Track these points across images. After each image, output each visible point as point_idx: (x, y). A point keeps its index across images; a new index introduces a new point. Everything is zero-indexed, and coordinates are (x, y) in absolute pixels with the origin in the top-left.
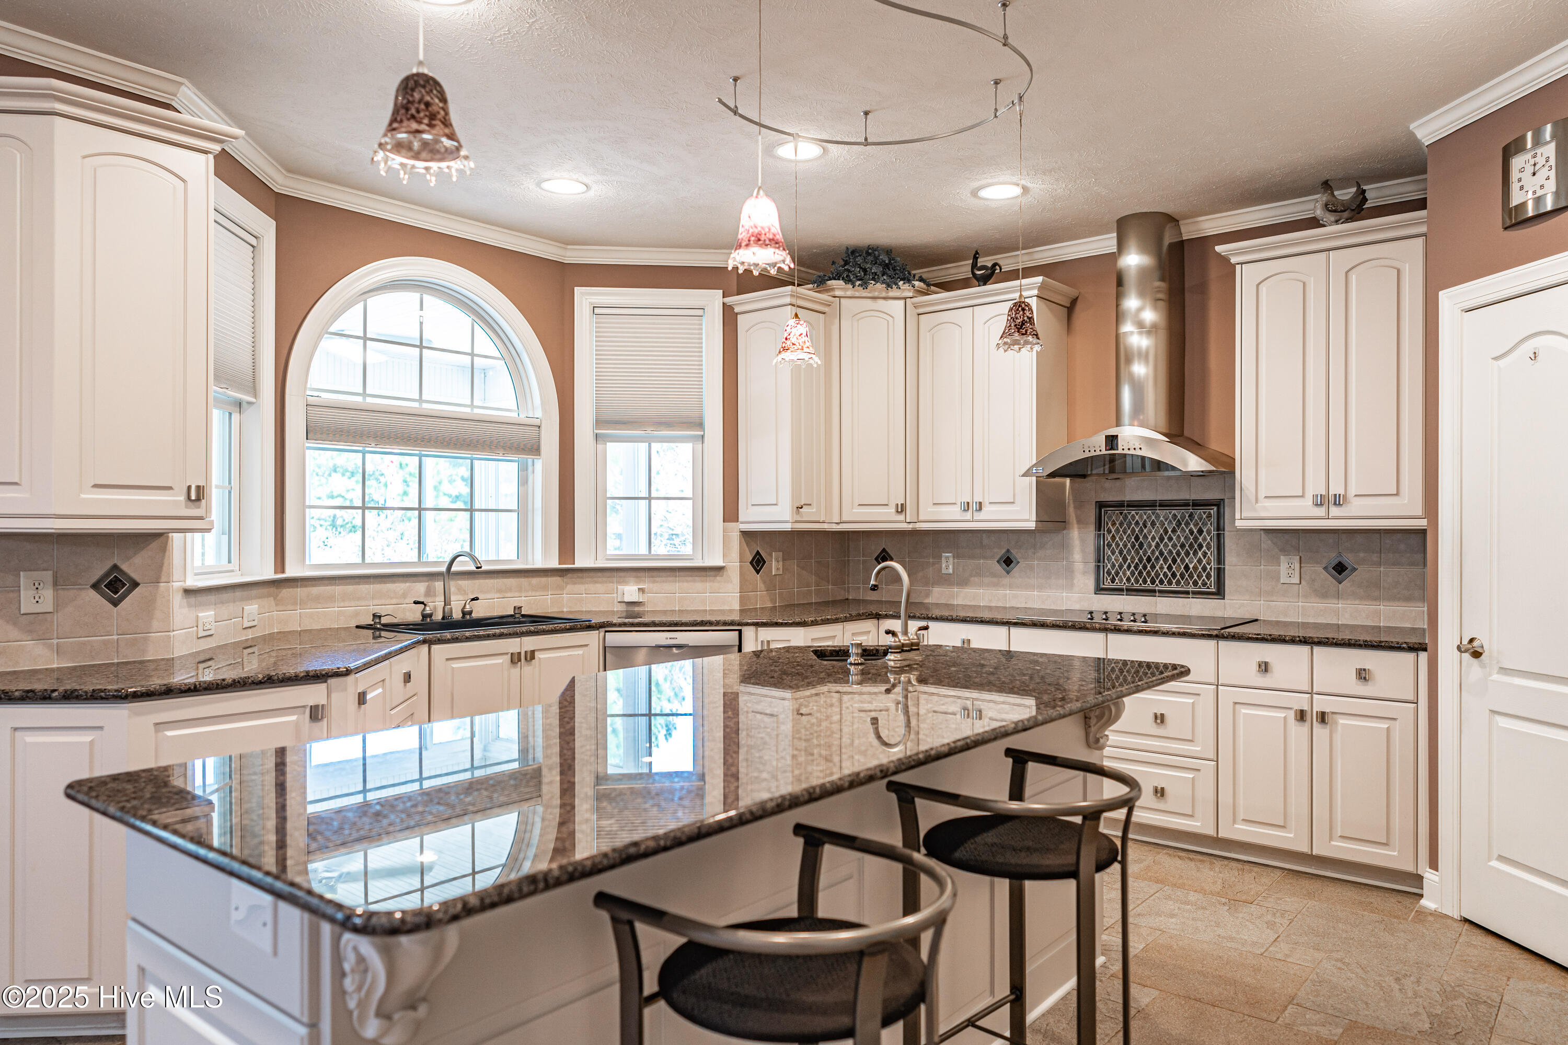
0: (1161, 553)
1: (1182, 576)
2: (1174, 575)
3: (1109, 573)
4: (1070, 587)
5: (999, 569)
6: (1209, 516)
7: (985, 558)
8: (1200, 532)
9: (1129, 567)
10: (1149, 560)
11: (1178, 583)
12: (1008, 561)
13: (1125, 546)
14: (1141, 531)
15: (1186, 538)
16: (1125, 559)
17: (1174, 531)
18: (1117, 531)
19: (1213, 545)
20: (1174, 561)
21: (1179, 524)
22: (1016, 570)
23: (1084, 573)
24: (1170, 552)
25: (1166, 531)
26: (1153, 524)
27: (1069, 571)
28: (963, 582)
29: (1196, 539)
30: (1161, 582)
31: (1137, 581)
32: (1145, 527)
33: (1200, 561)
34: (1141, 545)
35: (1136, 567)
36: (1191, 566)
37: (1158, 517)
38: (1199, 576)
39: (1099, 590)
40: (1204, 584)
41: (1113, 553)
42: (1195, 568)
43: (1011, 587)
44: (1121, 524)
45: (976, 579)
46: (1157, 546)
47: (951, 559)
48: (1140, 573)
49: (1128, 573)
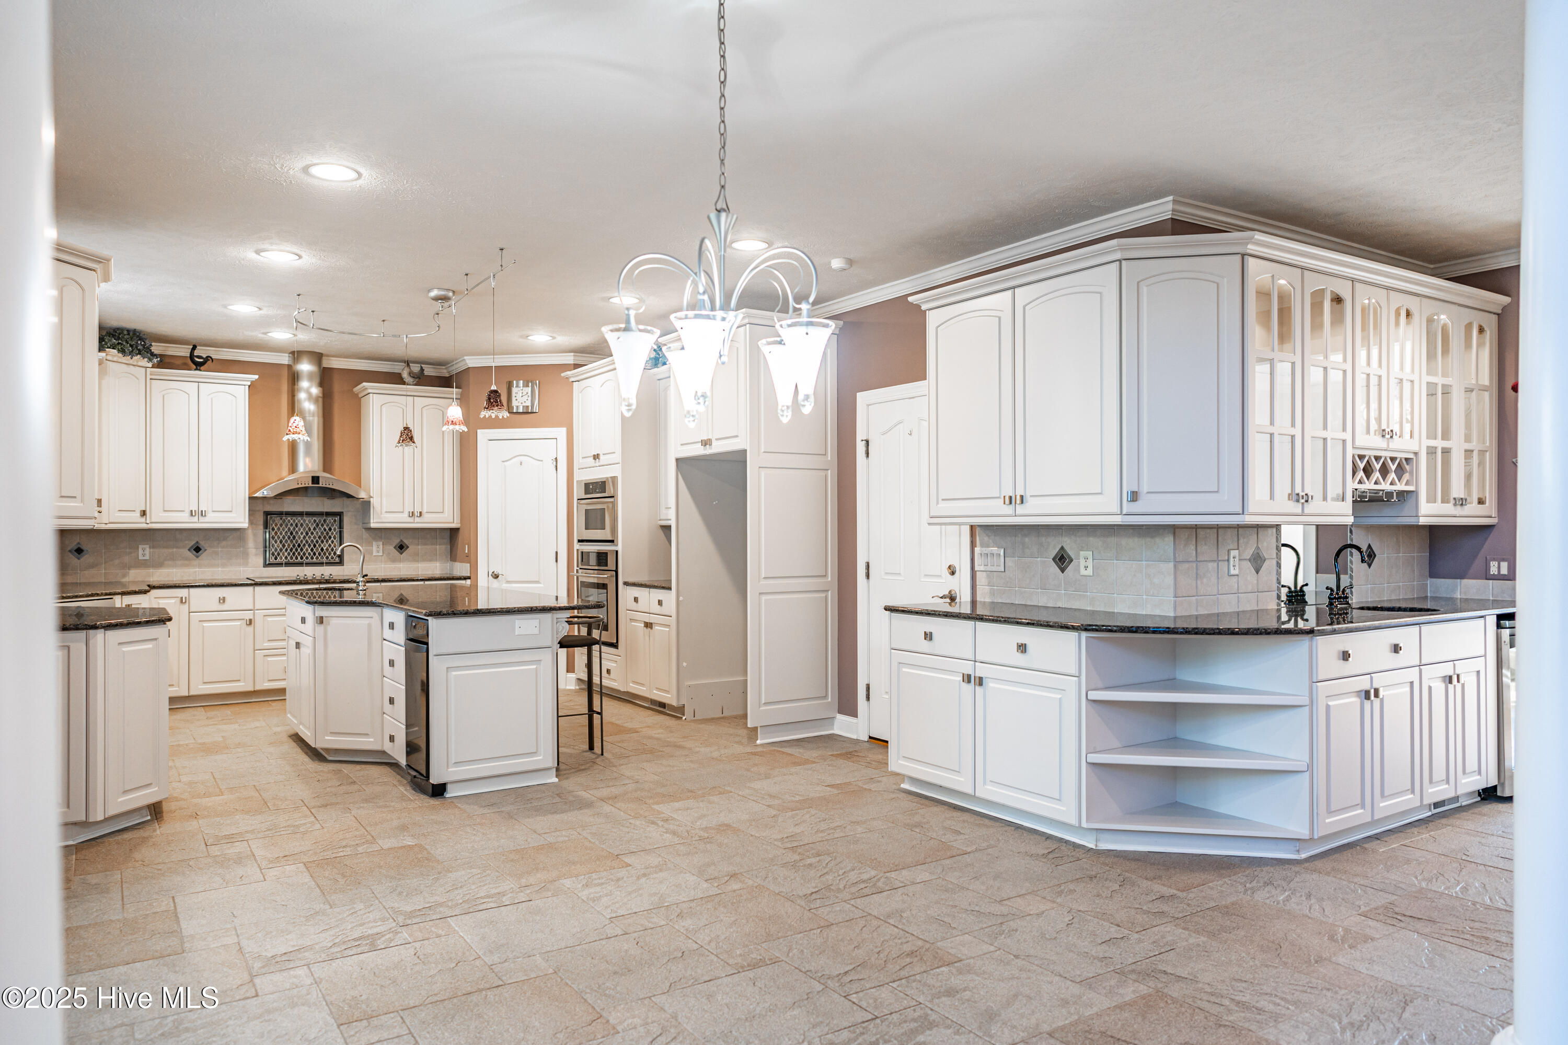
0: (307, 542)
1: (320, 554)
2: (315, 554)
3: (273, 554)
4: (246, 564)
5: (190, 555)
6: (335, 521)
7: (177, 547)
8: (330, 529)
9: (286, 550)
10: (299, 546)
11: (317, 558)
12: (197, 549)
13: (284, 537)
14: (294, 529)
15: (322, 533)
16: (284, 546)
17: (314, 529)
18: (279, 529)
19: (338, 536)
20: (315, 546)
21: (317, 525)
22: (203, 555)
23: (256, 555)
24: (312, 541)
25: (310, 529)
26: (302, 525)
27: (246, 555)
28: (159, 565)
29: (327, 534)
30: (307, 558)
31: (292, 558)
32: (297, 526)
33: (330, 546)
34: (294, 537)
35: (291, 550)
36: (325, 548)
37: (304, 521)
38: (330, 554)
39: (266, 565)
40: (332, 558)
41: (276, 542)
42: (327, 549)
43: (200, 566)
44: (281, 525)
45: (170, 562)
46: (304, 537)
47: (148, 549)
48: (294, 554)
49: (286, 554)
